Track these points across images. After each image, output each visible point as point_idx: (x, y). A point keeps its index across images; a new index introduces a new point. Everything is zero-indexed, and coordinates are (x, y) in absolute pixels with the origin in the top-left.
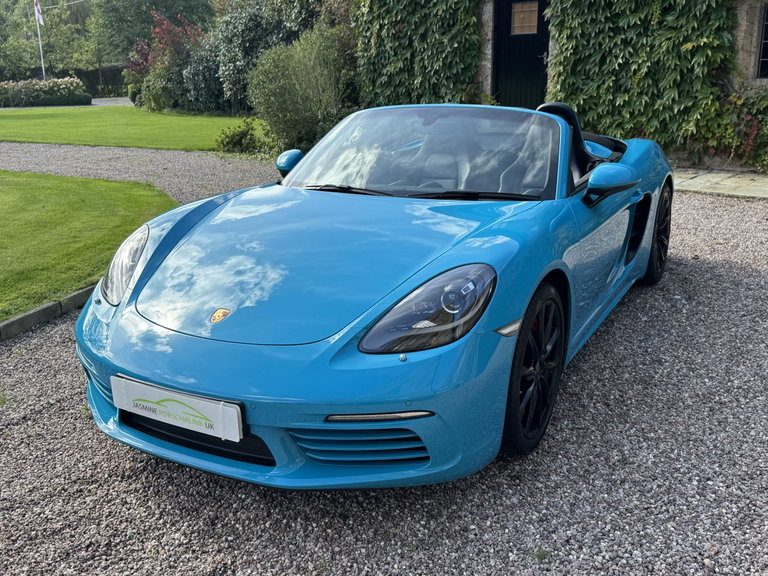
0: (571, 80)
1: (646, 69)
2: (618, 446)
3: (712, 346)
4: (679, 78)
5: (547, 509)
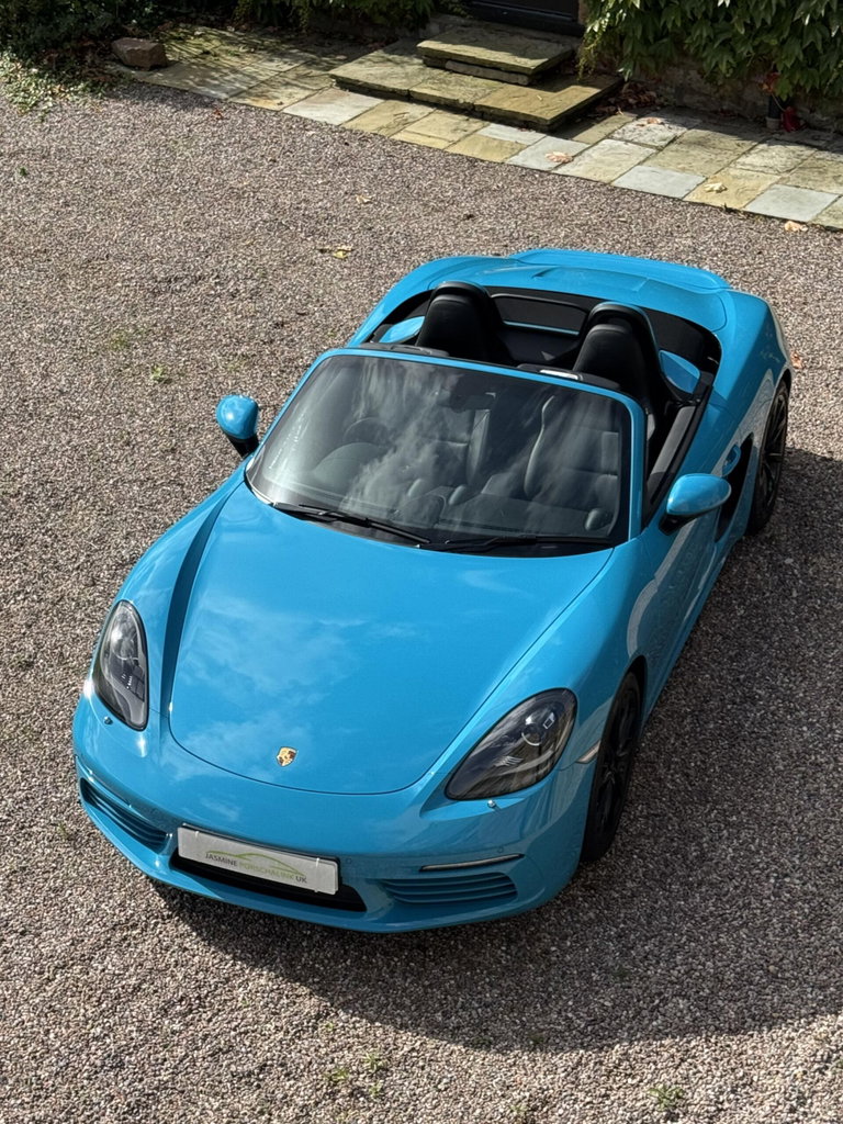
3: (820, 664)
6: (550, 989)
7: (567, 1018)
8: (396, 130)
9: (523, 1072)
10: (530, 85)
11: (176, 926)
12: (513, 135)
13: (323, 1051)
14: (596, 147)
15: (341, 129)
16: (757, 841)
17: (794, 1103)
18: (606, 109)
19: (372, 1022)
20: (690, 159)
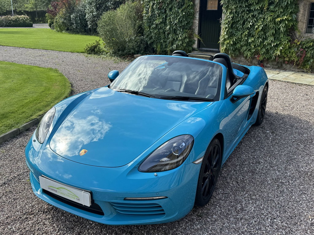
0: (231, 31)
1: (261, 28)
2: (240, 202)
3: (280, 156)
4: (274, 32)
5: (211, 231)
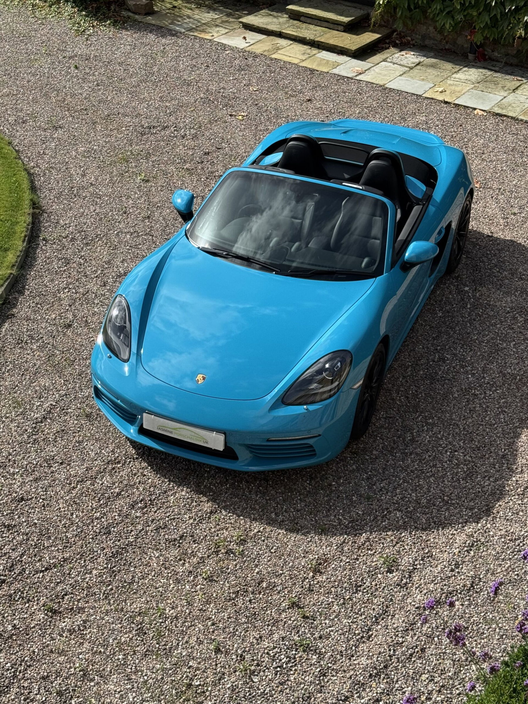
6: (331, 504)
7: (339, 519)
8: (273, 52)
9: (315, 545)
10: (344, 31)
11: (140, 463)
12: (334, 58)
13: (213, 530)
14: (377, 66)
15: (243, 51)
16: (442, 433)
17: (453, 567)
18: (384, 46)
19: (239, 516)
20: (427, 74)
